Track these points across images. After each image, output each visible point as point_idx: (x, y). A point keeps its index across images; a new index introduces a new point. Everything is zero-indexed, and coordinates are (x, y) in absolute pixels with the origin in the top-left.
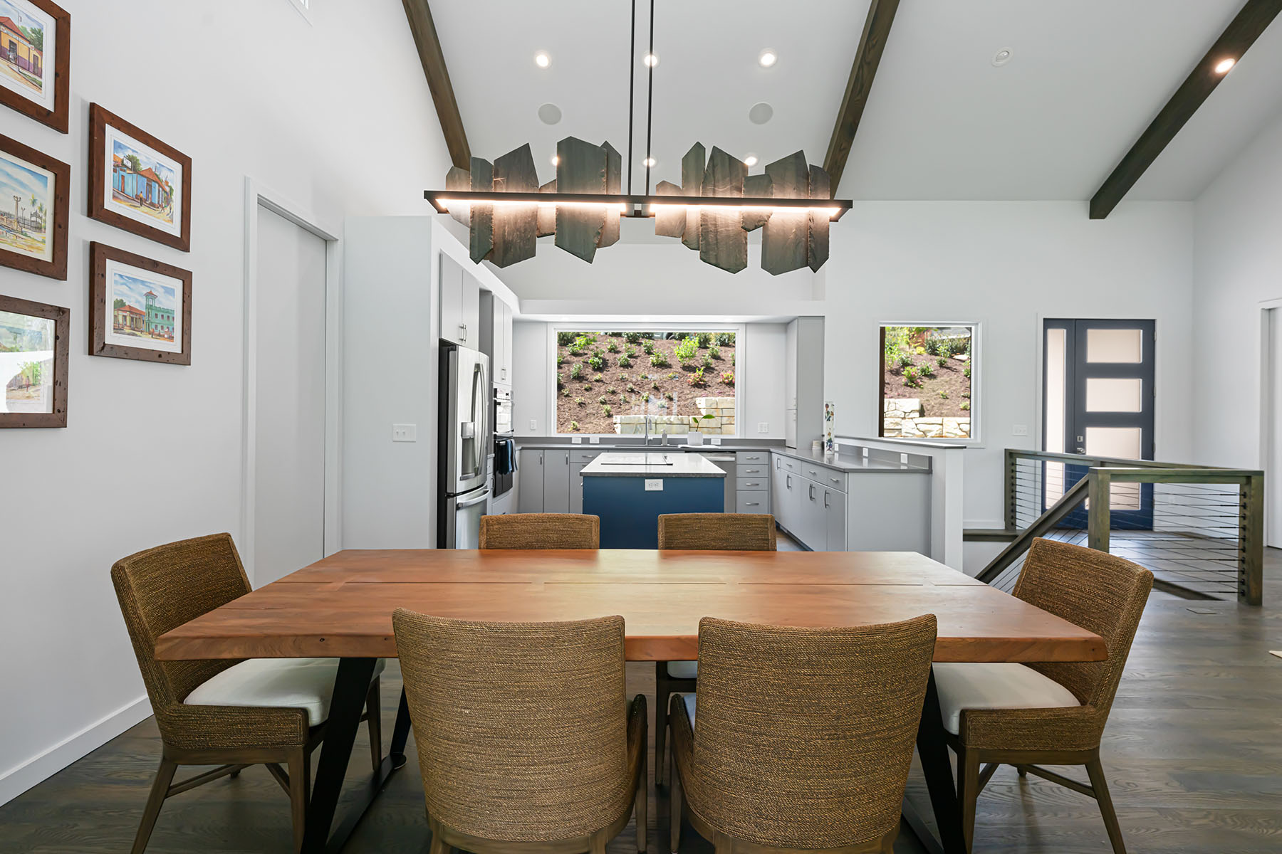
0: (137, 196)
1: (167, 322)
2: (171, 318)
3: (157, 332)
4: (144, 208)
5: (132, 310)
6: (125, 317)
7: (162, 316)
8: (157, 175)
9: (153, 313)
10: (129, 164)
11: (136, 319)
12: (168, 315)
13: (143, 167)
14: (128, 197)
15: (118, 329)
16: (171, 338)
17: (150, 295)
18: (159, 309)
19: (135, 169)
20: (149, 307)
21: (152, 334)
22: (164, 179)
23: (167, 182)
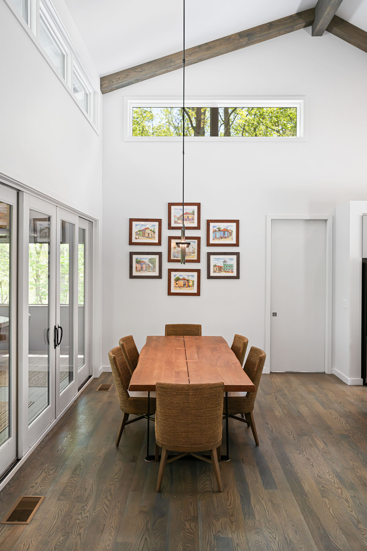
0: (220, 237)
1: (231, 268)
2: (232, 267)
3: (227, 271)
4: (222, 239)
5: (219, 266)
6: (216, 269)
7: (229, 267)
8: (227, 229)
9: (225, 266)
10: (218, 230)
11: (220, 269)
12: (231, 266)
13: (222, 229)
14: (217, 238)
15: (214, 272)
16: (232, 272)
17: (225, 261)
18: (228, 265)
19: (219, 230)
20: (224, 265)
21: (226, 272)
22: (229, 229)
23: (230, 230)
